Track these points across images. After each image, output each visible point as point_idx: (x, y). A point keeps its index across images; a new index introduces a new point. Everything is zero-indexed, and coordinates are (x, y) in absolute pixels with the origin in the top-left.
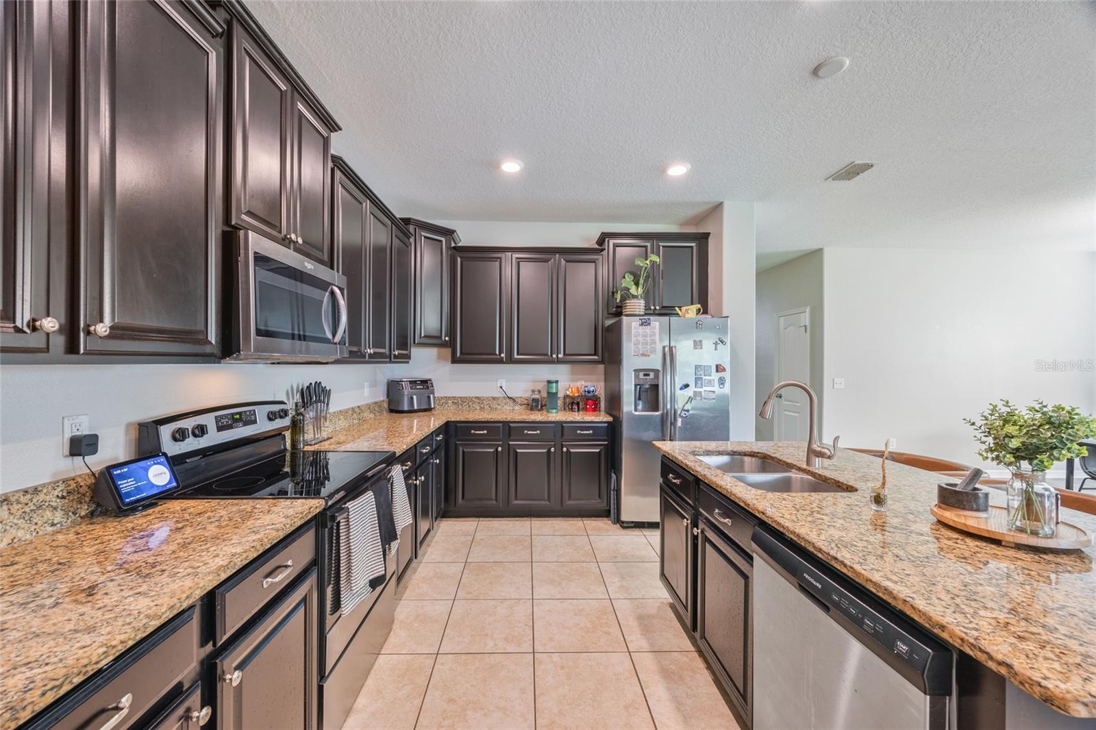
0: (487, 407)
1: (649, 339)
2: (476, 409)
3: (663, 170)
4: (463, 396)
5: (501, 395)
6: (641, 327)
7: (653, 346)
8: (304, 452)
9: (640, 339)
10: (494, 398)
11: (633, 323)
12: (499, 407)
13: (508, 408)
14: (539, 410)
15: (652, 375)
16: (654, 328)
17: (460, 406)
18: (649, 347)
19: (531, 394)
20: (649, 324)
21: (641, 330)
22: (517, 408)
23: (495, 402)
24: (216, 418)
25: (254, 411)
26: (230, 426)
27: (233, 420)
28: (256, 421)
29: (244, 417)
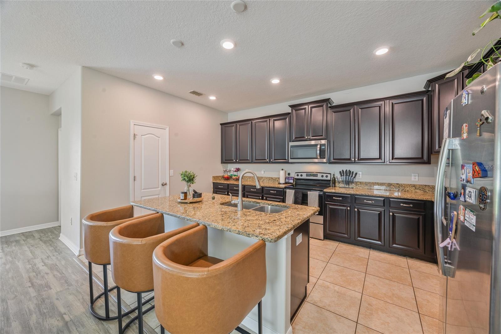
24: (306, 174)
25: (317, 174)
26: (309, 176)
27: (311, 175)
28: (317, 176)
29: (314, 175)
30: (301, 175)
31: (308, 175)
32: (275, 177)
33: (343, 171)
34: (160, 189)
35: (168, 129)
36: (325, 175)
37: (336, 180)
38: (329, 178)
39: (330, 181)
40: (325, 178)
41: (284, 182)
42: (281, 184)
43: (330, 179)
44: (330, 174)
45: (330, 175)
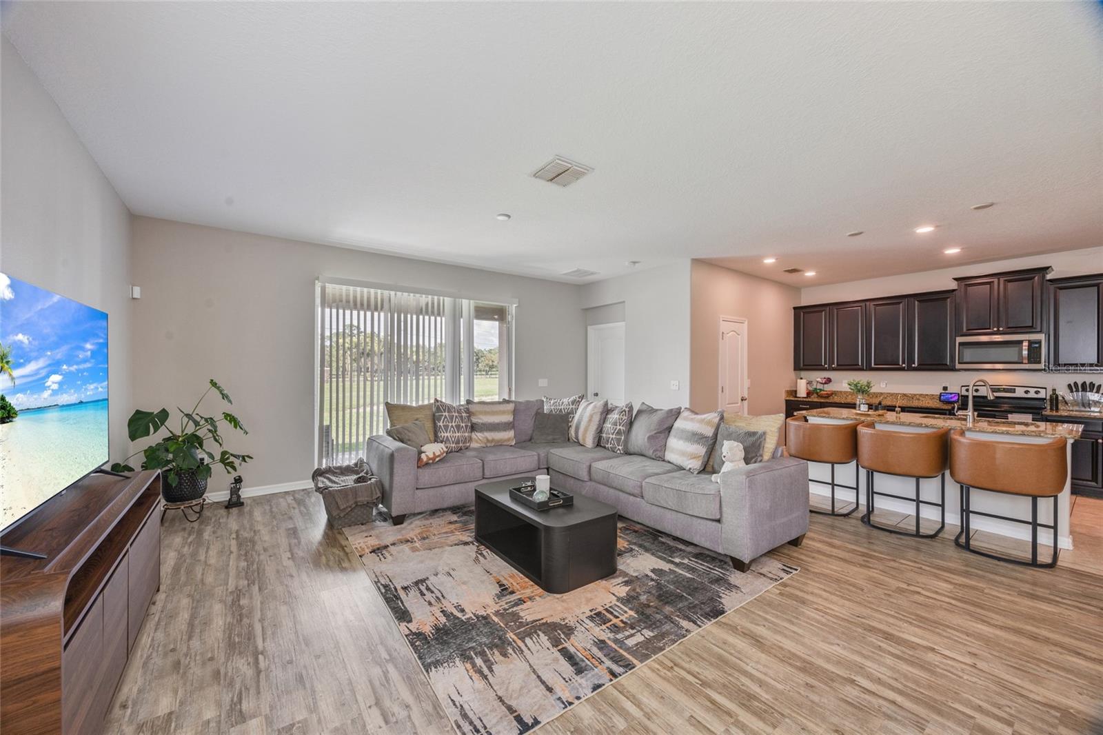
25: (1015, 389)
26: (996, 392)
27: (999, 390)
28: (1014, 392)
29: (1006, 390)
30: (976, 391)
32: (912, 393)
33: (1076, 384)
34: (739, 405)
35: (746, 323)
36: (1032, 391)
37: (1060, 398)
38: (1042, 395)
39: (1044, 399)
40: (1032, 395)
43: (1044, 397)
44: (1045, 388)
45: (1044, 390)
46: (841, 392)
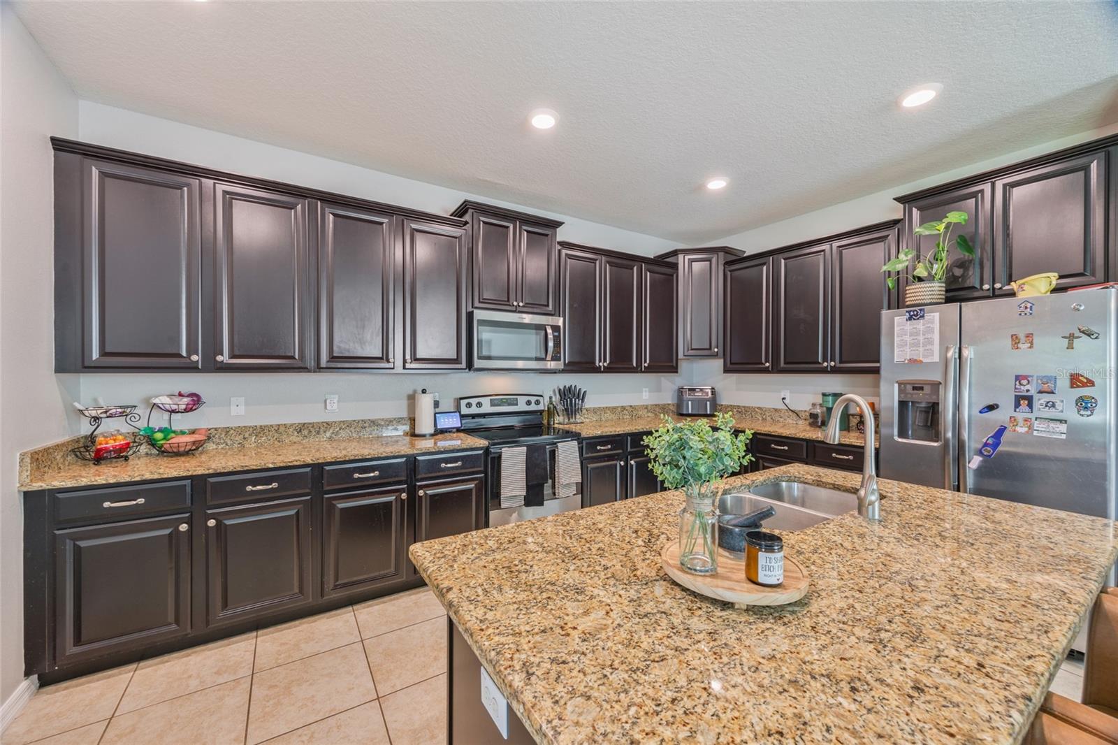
0: (769, 418)
1: (921, 338)
2: (758, 419)
3: (896, 103)
4: (747, 405)
5: (781, 406)
6: (909, 322)
7: (928, 347)
8: (554, 428)
9: (908, 339)
10: (776, 410)
11: (896, 318)
12: (782, 419)
13: (791, 421)
14: (820, 427)
15: (927, 389)
16: (932, 322)
17: (744, 415)
18: (921, 349)
19: (811, 407)
20: (923, 316)
21: (909, 326)
22: (801, 422)
23: (777, 414)
24: (491, 400)
25: (517, 399)
26: (500, 405)
27: (501, 403)
28: (517, 405)
29: (509, 401)
30: (479, 405)
31: (496, 402)
36: (533, 399)
38: (541, 407)
39: (542, 412)
40: (533, 407)
41: (432, 431)
42: (424, 436)
43: (542, 409)
44: (544, 396)
45: (543, 398)
46: (227, 431)
